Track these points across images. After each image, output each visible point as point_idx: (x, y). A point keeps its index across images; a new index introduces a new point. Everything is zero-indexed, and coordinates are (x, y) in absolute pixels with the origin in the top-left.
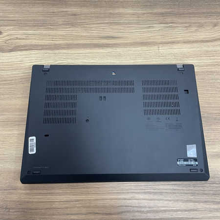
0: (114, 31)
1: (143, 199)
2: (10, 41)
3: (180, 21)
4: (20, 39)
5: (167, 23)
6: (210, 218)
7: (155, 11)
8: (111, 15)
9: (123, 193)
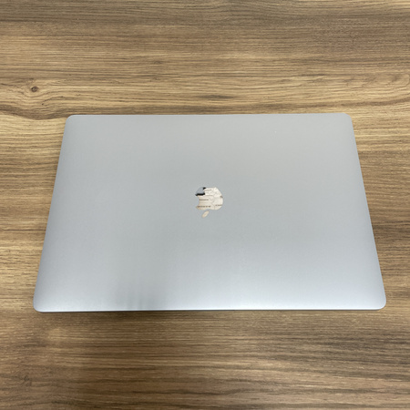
0: (224, 87)
1: (272, 369)
2: (51, 102)
3: (335, 71)
4: (67, 99)
5: (313, 75)
6: (396, 406)
7: (293, 56)
8: (219, 63)
9: (236, 356)
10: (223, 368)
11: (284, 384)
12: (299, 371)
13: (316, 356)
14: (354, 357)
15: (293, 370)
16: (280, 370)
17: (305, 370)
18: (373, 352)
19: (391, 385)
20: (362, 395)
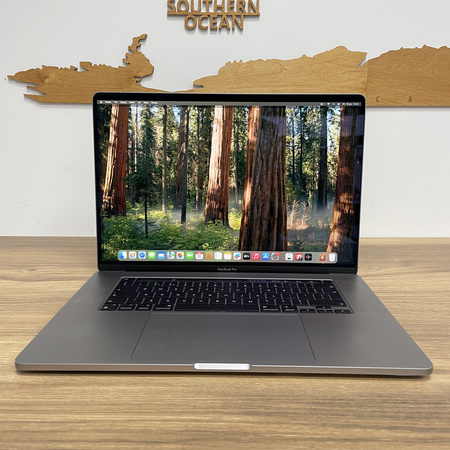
10: (176, 421)
11: (254, 434)
12: (275, 423)
13: (298, 411)
14: (346, 413)
15: (268, 423)
16: (251, 422)
17: (284, 423)
18: (369, 409)
19: (400, 435)
20: (361, 443)
